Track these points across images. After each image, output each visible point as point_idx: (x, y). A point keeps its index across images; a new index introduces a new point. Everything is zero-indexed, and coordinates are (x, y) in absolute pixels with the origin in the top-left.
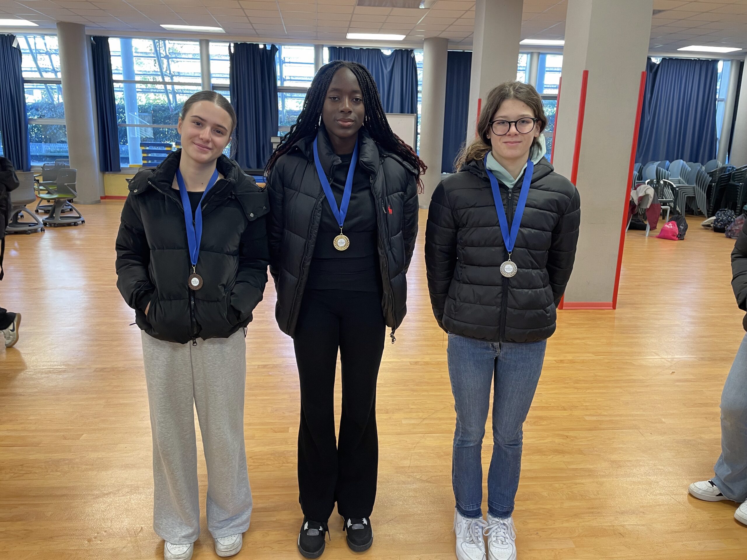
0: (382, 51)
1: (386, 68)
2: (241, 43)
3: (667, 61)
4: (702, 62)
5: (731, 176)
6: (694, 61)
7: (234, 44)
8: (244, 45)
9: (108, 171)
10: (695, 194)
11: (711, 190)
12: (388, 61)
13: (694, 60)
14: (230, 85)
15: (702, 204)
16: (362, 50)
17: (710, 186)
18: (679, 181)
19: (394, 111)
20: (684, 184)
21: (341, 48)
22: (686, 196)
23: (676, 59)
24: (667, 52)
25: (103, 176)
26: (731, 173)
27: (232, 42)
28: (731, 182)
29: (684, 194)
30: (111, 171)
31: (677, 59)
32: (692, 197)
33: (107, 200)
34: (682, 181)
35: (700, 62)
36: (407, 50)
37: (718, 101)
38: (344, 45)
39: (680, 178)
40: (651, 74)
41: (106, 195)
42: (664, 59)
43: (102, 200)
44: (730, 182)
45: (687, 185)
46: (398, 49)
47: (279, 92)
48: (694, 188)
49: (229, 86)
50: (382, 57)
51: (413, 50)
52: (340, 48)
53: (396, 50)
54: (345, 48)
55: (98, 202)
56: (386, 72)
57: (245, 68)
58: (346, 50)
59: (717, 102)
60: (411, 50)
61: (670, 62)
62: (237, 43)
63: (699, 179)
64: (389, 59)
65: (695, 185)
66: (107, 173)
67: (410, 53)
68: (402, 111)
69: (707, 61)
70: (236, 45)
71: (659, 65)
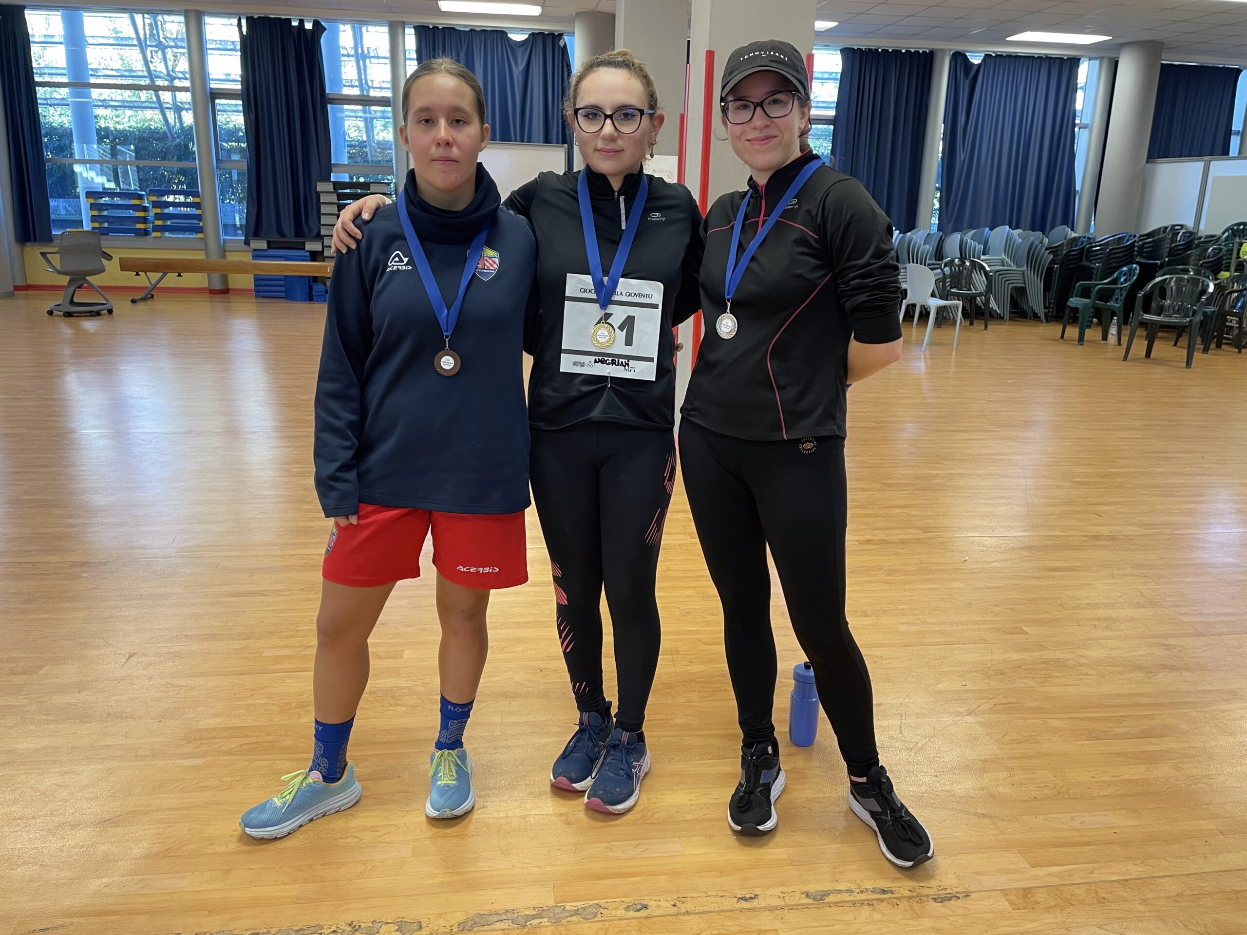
0: (509, 35)
1: (517, 65)
2: (259, 17)
3: (993, 60)
4: (1052, 61)
5: (1082, 253)
6: (1039, 60)
7: (247, 18)
8: (265, 20)
9: (30, 241)
10: (1025, 284)
11: (1052, 275)
12: (519, 51)
13: (1038, 57)
14: (242, 90)
15: (1036, 299)
16: (473, 33)
17: (1050, 270)
18: (1002, 261)
19: (533, 140)
20: (1010, 266)
21: (438, 27)
22: (1011, 286)
23: (1007, 56)
24: (992, 43)
25: (22, 250)
26: (1084, 248)
27: (243, 15)
28: (1085, 263)
29: (1007, 283)
30: (35, 240)
31: (1009, 56)
32: (1021, 287)
33: (30, 292)
34: (1007, 262)
35: (1048, 60)
36: (551, 34)
37: (1080, 128)
38: (442, 22)
39: (1004, 256)
40: (967, 82)
41: (30, 282)
42: (987, 56)
43: (16, 293)
44: (1082, 263)
45: (1014, 268)
46: (537, 32)
47: (331, 103)
48: (1023, 272)
49: (240, 92)
50: (509, 45)
51: (562, 34)
52: (435, 28)
53: (533, 33)
54: (443, 28)
55: (10, 295)
56: (518, 70)
57: (268, 61)
58: (447, 31)
59: (1076, 129)
60: (559, 34)
61: (998, 60)
62: (252, 17)
63: (1032, 257)
64: (521, 49)
65: (1025, 268)
66: (28, 244)
67: (557, 38)
68: (547, 140)
69: (1060, 60)
70: (250, 20)
71: (979, 65)
